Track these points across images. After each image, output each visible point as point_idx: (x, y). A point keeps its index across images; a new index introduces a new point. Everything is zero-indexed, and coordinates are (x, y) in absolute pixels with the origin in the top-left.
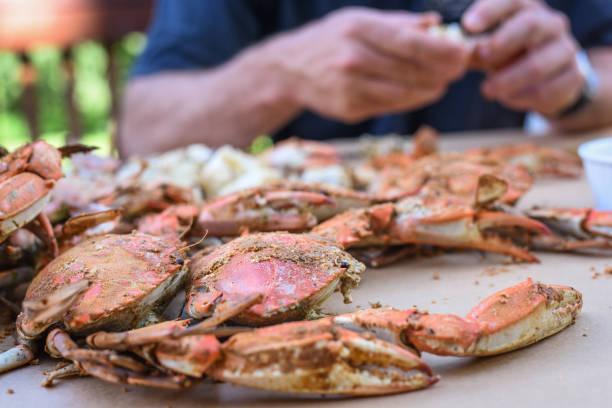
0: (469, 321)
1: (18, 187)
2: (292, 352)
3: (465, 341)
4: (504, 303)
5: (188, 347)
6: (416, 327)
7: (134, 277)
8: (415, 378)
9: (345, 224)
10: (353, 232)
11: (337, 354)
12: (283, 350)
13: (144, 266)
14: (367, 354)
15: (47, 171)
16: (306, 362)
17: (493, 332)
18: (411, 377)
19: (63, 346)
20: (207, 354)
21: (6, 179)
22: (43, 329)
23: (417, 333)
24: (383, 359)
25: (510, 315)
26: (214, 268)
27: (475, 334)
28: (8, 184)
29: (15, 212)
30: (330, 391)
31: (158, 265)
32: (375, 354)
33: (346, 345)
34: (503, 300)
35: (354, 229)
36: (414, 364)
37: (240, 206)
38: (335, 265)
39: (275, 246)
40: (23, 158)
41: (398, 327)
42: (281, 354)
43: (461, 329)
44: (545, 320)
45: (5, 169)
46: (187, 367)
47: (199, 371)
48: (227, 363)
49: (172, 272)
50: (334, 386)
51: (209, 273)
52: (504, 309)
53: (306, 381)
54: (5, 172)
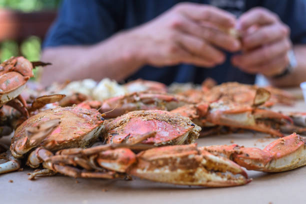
0: (266, 151)
1: (10, 78)
2: (176, 160)
3: (265, 161)
4: (283, 144)
5: (117, 156)
6: (239, 153)
7: (79, 125)
8: (239, 179)
9: (184, 111)
10: (189, 115)
11: (200, 162)
12: (171, 158)
13: (83, 121)
14: (215, 163)
15: (25, 72)
16: (183, 166)
17: (278, 158)
18: (238, 178)
19: (45, 155)
20: (128, 160)
21: (3, 74)
22: (28, 150)
23: (239, 156)
24: (223, 167)
25: (287, 150)
26: (121, 124)
27: (270, 158)
28: (5, 76)
29: (9, 91)
30: (195, 183)
31: (91, 120)
32: (219, 164)
33: (205, 158)
34: (282, 142)
35: (189, 114)
36: (239, 171)
37: (125, 101)
38: (188, 125)
39: (154, 114)
40: (12, 64)
41: (229, 152)
42: (170, 161)
43: (263, 155)
44: (303, 155)
45: (2, 69)
46: (117, 167)
47: (124, 169)
48: (139, 165)
49: (99, 124)
50: (197, 180)
51: (118, 126)
52: (283, 147)
53: (182, 177)
54: (2, 71)
